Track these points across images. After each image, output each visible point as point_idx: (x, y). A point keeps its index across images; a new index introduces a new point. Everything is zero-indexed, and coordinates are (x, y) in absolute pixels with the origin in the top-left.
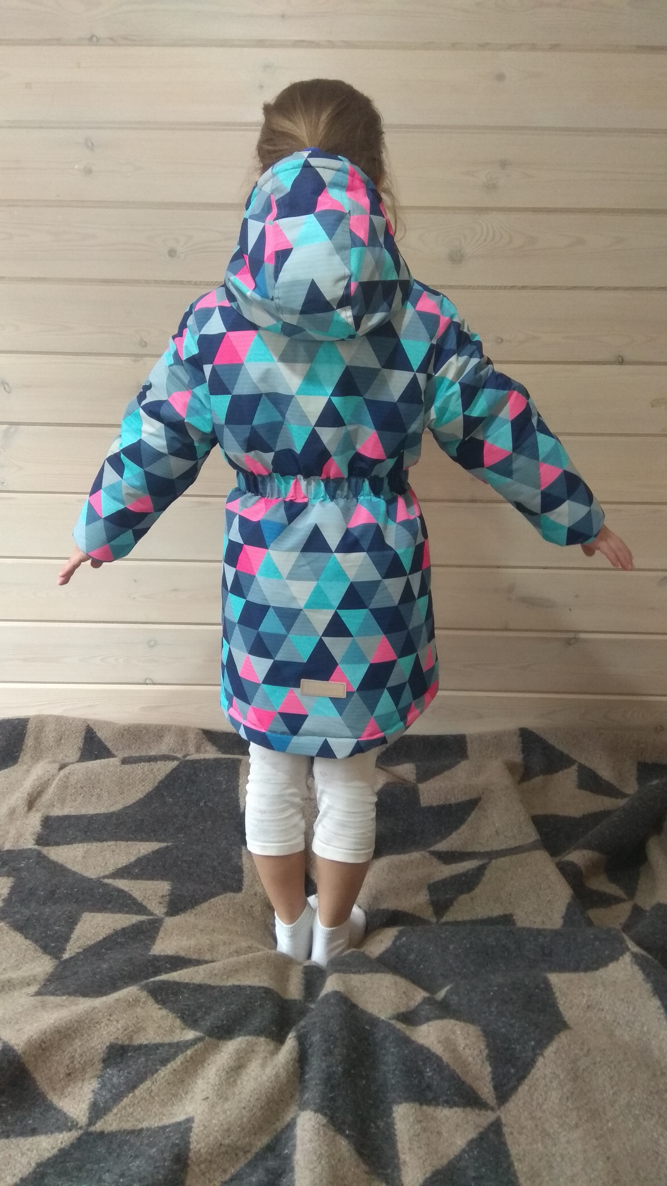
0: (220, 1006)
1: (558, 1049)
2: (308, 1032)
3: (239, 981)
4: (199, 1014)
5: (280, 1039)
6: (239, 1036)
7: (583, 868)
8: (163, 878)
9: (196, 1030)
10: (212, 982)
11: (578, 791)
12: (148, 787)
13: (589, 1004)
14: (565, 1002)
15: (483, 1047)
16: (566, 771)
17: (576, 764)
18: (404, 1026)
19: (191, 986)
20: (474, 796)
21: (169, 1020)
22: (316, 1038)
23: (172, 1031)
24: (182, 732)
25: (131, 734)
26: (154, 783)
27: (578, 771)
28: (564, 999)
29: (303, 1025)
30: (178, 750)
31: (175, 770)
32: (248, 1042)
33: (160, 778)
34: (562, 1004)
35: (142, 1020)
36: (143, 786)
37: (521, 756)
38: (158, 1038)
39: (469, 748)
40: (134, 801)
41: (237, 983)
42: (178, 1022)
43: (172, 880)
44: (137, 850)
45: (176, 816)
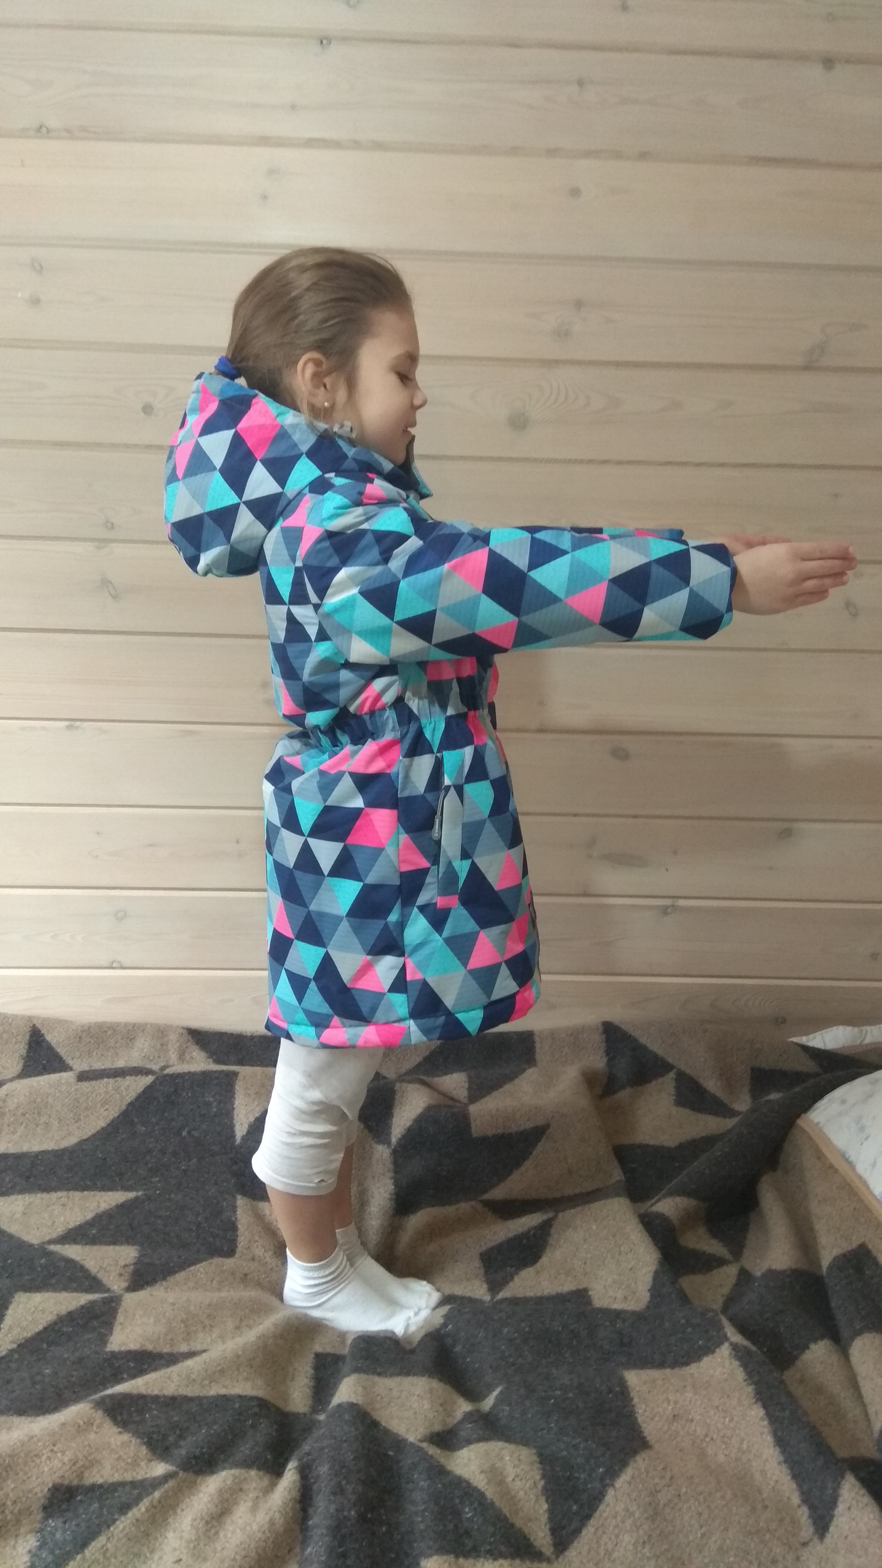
0: (200, 1426)
1: (633, 1478)
2: (314, 1460)
3: (226, 1387)
4: (171, 1439)
5: (276, 1470)
6: (224, 1468)
7: (676, 1222)
8: (129, 1241)
9: (167, 1462)
10: (190, 1392)
11: (674, 1110)
12: (112, 1112)
13: (676, 1413)
14: (645, 1411)
15: (538, 1477)
16: (660, 1080)
17: (674, 1071)
18: (439, 1452)
19: (162, 1399)
20: (540, 1121)
21: (132, 1448)
22: (323, 1469)
23: (135, 1464)
24: (160, 1032)
25: (91, 1037)
26: (120, 1106)
27: (676, 1080)
28: (644, 1406)
29: (307, 1451)
30: (154, 1057)
31: (149, 1089)
32: (235, 1477)
33: (129, 1100)
34: (642, 1413)
35: (96, 1449)
36: (106, 1110)
37: (605, 1060)
38: (116, 1475)
39: (538, 1050)
40: (93, 1131)
41: (223, 1391)
42: (144, 1450)
43: (141, 1244)
44: (96, 1204)
45: (149, 1151)
